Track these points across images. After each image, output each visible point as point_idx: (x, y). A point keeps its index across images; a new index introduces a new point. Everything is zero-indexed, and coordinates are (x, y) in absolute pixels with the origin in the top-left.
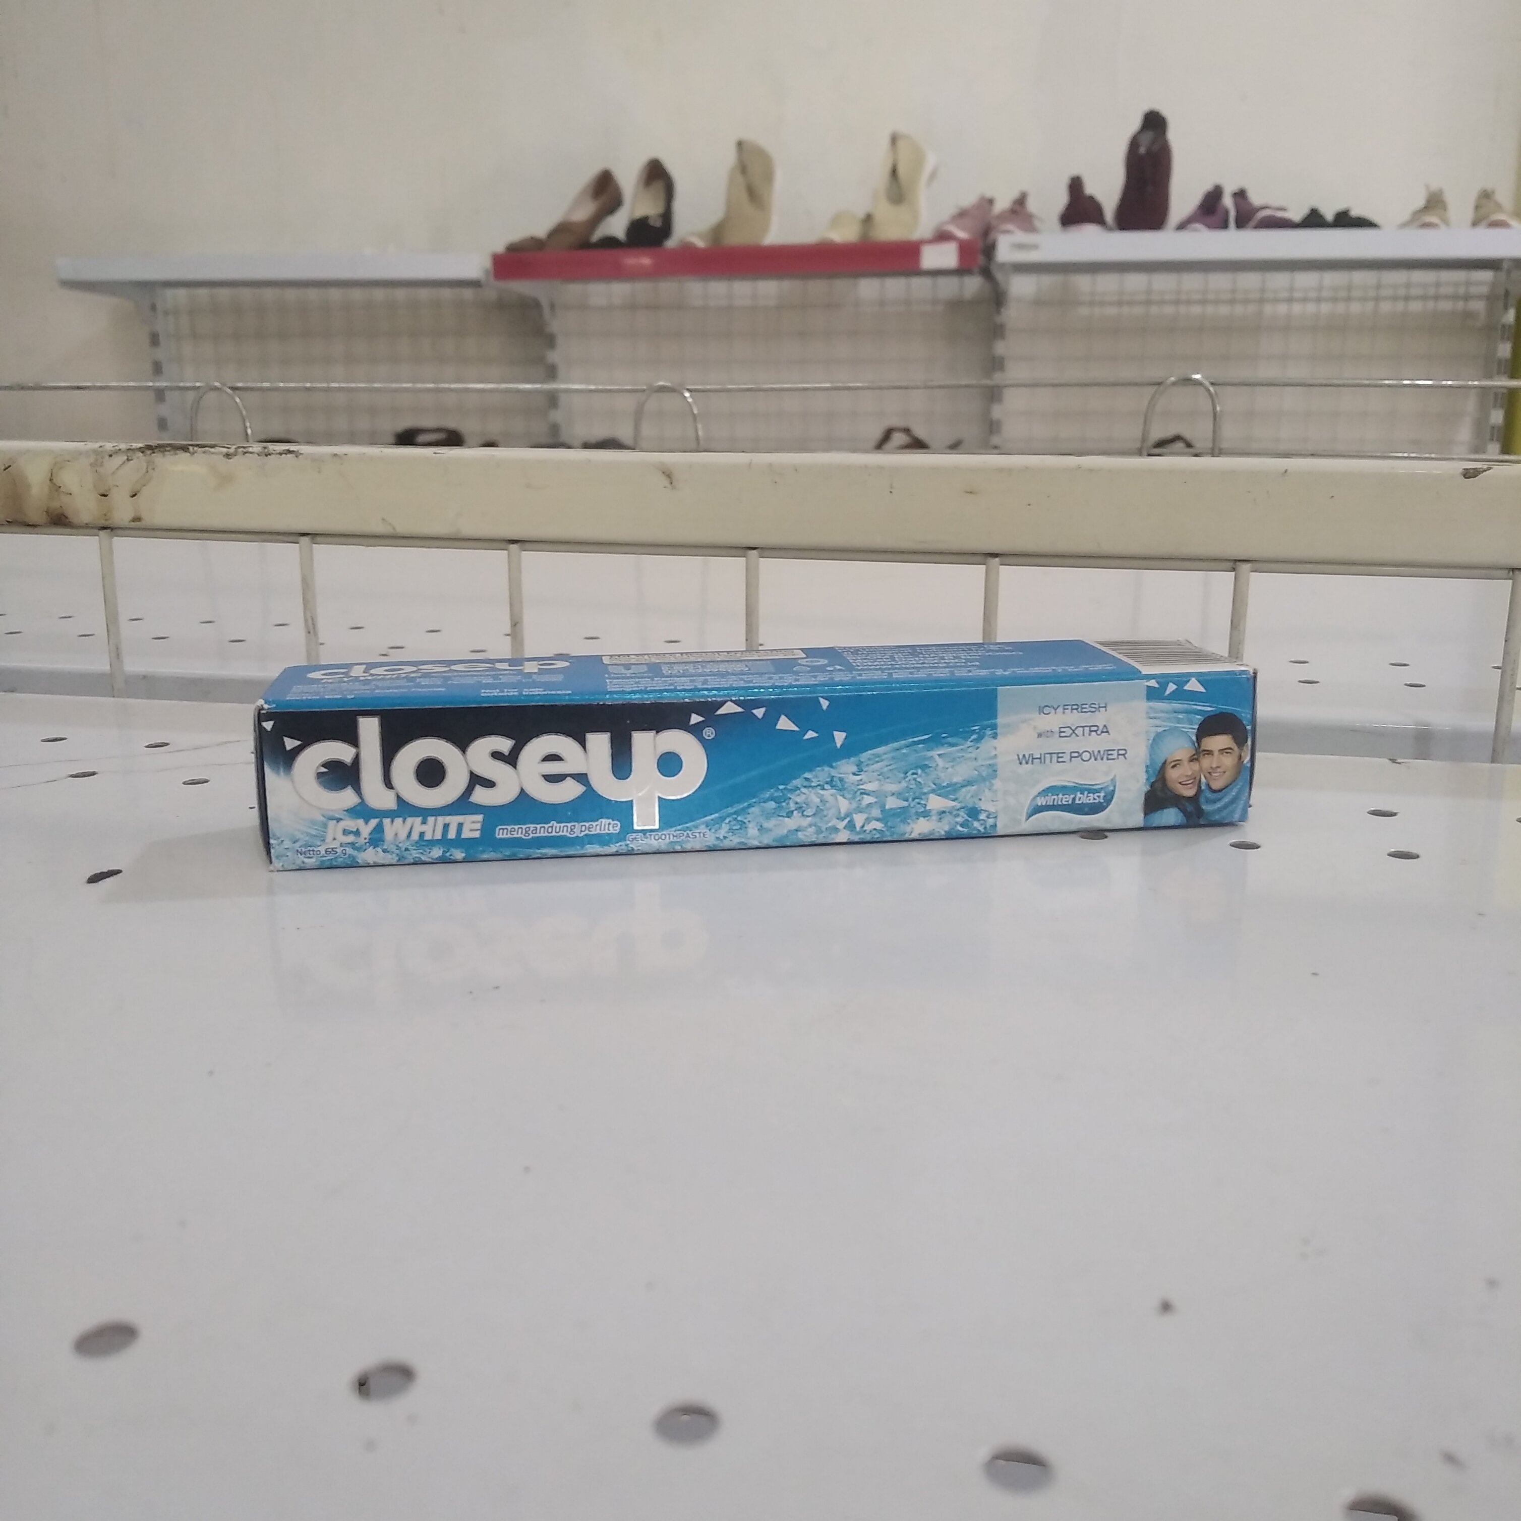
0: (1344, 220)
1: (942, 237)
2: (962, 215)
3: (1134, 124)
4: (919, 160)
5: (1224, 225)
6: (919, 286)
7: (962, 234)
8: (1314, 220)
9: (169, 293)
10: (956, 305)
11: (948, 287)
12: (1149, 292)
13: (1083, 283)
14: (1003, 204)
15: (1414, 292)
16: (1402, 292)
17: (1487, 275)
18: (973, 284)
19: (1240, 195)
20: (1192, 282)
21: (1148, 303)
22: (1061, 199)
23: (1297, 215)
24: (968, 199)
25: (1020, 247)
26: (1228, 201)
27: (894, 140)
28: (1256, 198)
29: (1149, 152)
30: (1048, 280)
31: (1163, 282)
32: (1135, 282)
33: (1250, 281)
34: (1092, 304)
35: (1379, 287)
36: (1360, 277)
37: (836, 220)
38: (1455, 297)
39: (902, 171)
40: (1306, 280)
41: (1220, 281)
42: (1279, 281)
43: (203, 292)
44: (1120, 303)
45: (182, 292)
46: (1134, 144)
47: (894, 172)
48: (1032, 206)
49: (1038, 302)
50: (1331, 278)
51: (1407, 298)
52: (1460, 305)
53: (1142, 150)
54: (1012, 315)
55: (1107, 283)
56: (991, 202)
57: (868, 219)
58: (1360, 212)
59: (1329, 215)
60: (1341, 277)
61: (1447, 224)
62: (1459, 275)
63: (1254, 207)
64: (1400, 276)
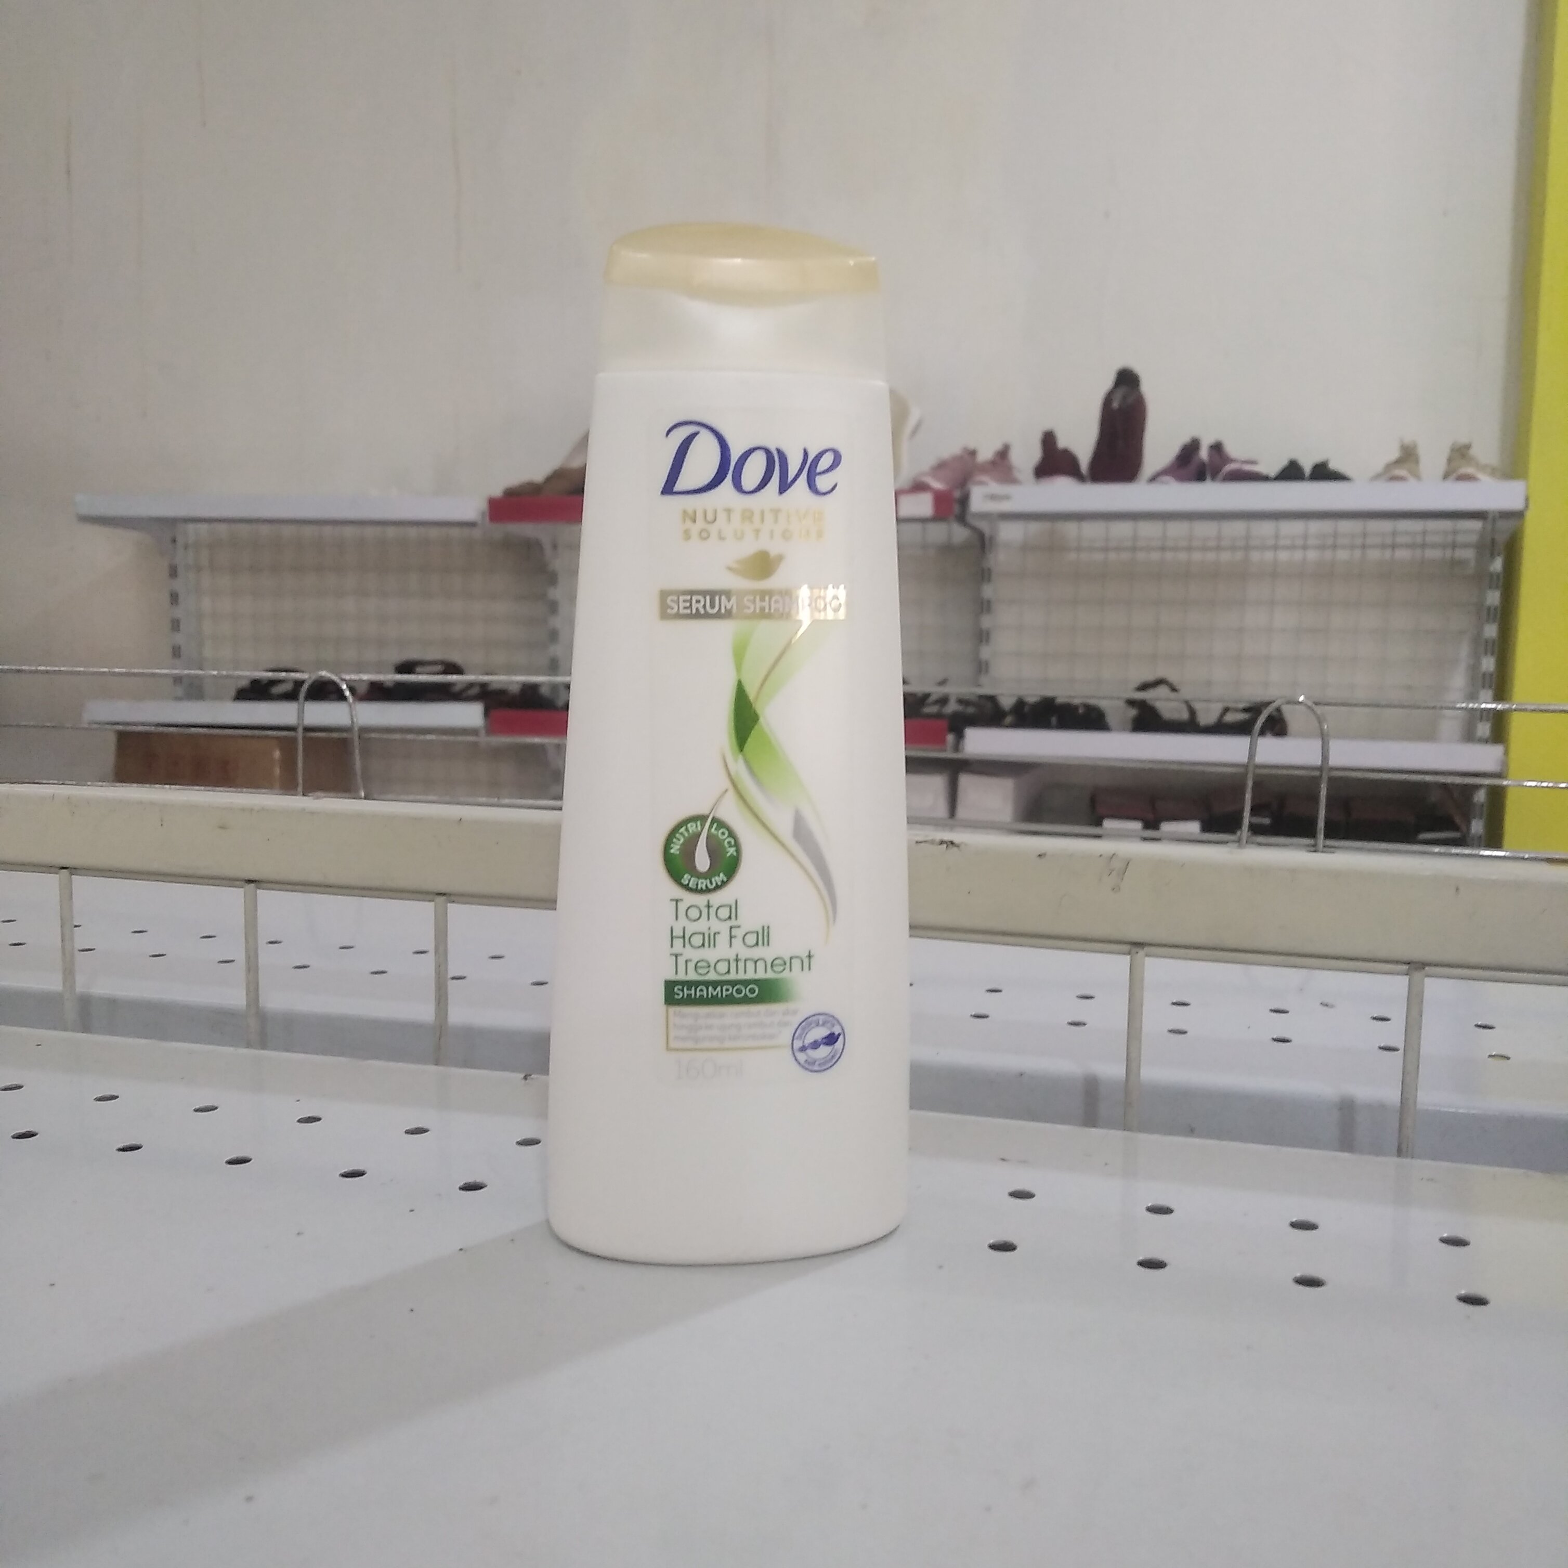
0: (1322, 473)
1: (918, 486)
2: (941, 466)
3: (1107, 382)
5: (1200, 476)
6: (909, 531)
7: (937, 485)
8: (1291, 472)
9: (191, 527)
10: (947, 549)
11: (937, 533)
12: (1135, 538)
13: (1070, 529)
14: (986, 454)
15: (1400, 540)
16: (1389, 541)
17: (1476, 525)
19: (1217, 448)
20: (1176, 529)
21: (1134, 549)
22: (1035, 454)
23: (1272, 467)
24: (950, 449)
25: (993, 497)
26: (1204, 454)
28: (1232, 449)
29: (1123, 409)
30: (1034, 527)
31: (1149, 530)
32: (1122, 529)
33: (1236, 528)
34: (1079, 549)
35: (1365, 535)
36: (1345, 526)
38: (1444, 546)
40: (1291, 528)
41: (1204, 529)
42: (1265, 529)
43: (222, 528)
44: (1106, 549)
45: (204, 527)
46: (1109, 399)
48: (1013, 456)
49: (1026, 548)
50: (1315, 527)
51: (1394, 547)
52: (1448, 553)
53: (1115, 405)
54: (1000, 560)
55: (1092, 530)
56: (973, 453)
58: (1333, 466)
59: (1307, 467)
60: (1326, 526)
61: (1418, 477)
62: (1446, 524)
63: (1226, 460)
64: (1386, 526)
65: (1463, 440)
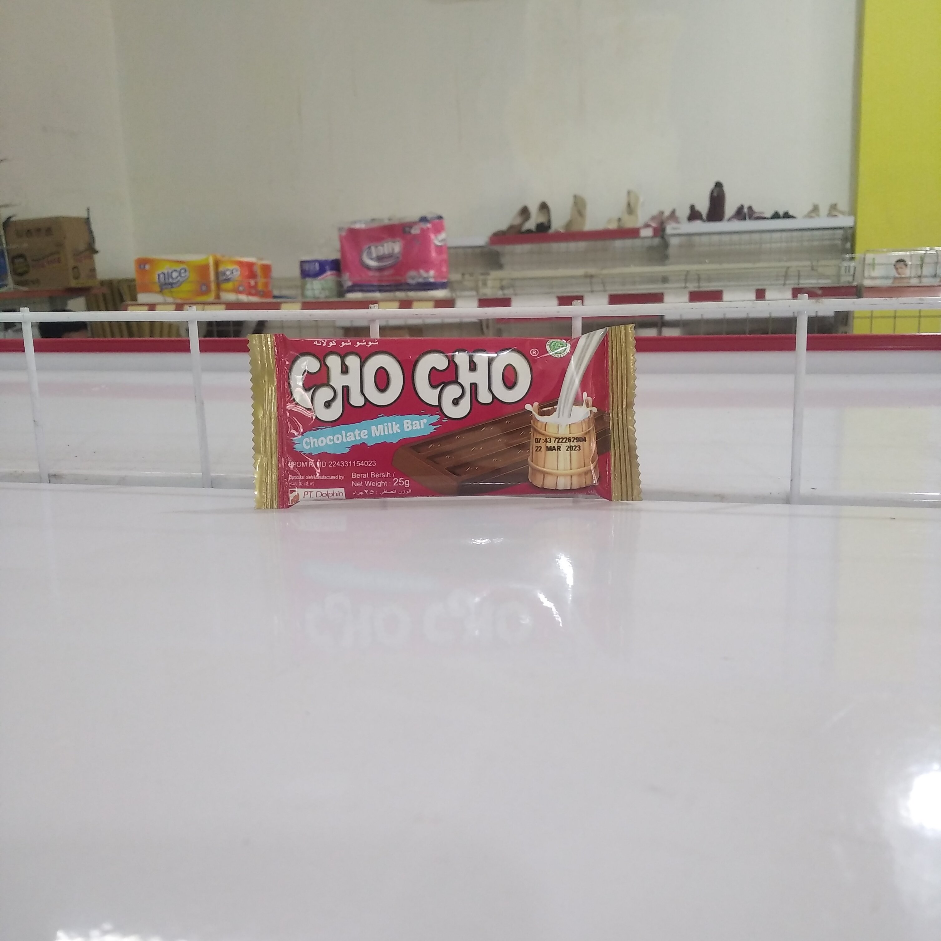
0: (787, 216)
1: (647, 226)
2: (653, 218)
3: (712, 185)
4: (637, 198)
5: (744, 219)
6: (637, 242)
7: (654, 225)
8: (776, 216)
10: (651, 248)
11: (648, 243)
12: (720, 241)
13: (696, 239)
14: (667, 213)
17: (841, 232)
18: (657, 241)
19: (750, 208)
20: (735, 237)
21: (720, 245)
22: (687, 212)
23: (769, 215)
24: (655, 212)
25: (674, 229)
26: (745, 210)
27: (629, 193)
28: (756, 208)
29: (718, 196)
30: (684, 239)
31: (726, 238)
32: (715, 238)
33: (756, 236)
34: (700, 246)
35: (802, 237)
36: (795, 234)
37: (609, 221)
38: (830, 239)
39: (632, 204)
40: (776, 235)
41: (745, 237)
42: (767, 236)
44: (710, 246)
46: (712, 193)
47: (629, 205)
48: (678, 214)
49: (680, 246)
50: (784, 234)
51: (812, 240)
52: (831, 242)
53: (715, 194)
54: (671, 251)
55: (705, 239)
56: (662, 213)
57: (619, 220)
58: (791, 213)
59: (781, 214)
60: (789, 234)
61: (818, 215)
62: (831, 232)
63: (755, 213)
64: (808, 233)
65: (834, 202)
